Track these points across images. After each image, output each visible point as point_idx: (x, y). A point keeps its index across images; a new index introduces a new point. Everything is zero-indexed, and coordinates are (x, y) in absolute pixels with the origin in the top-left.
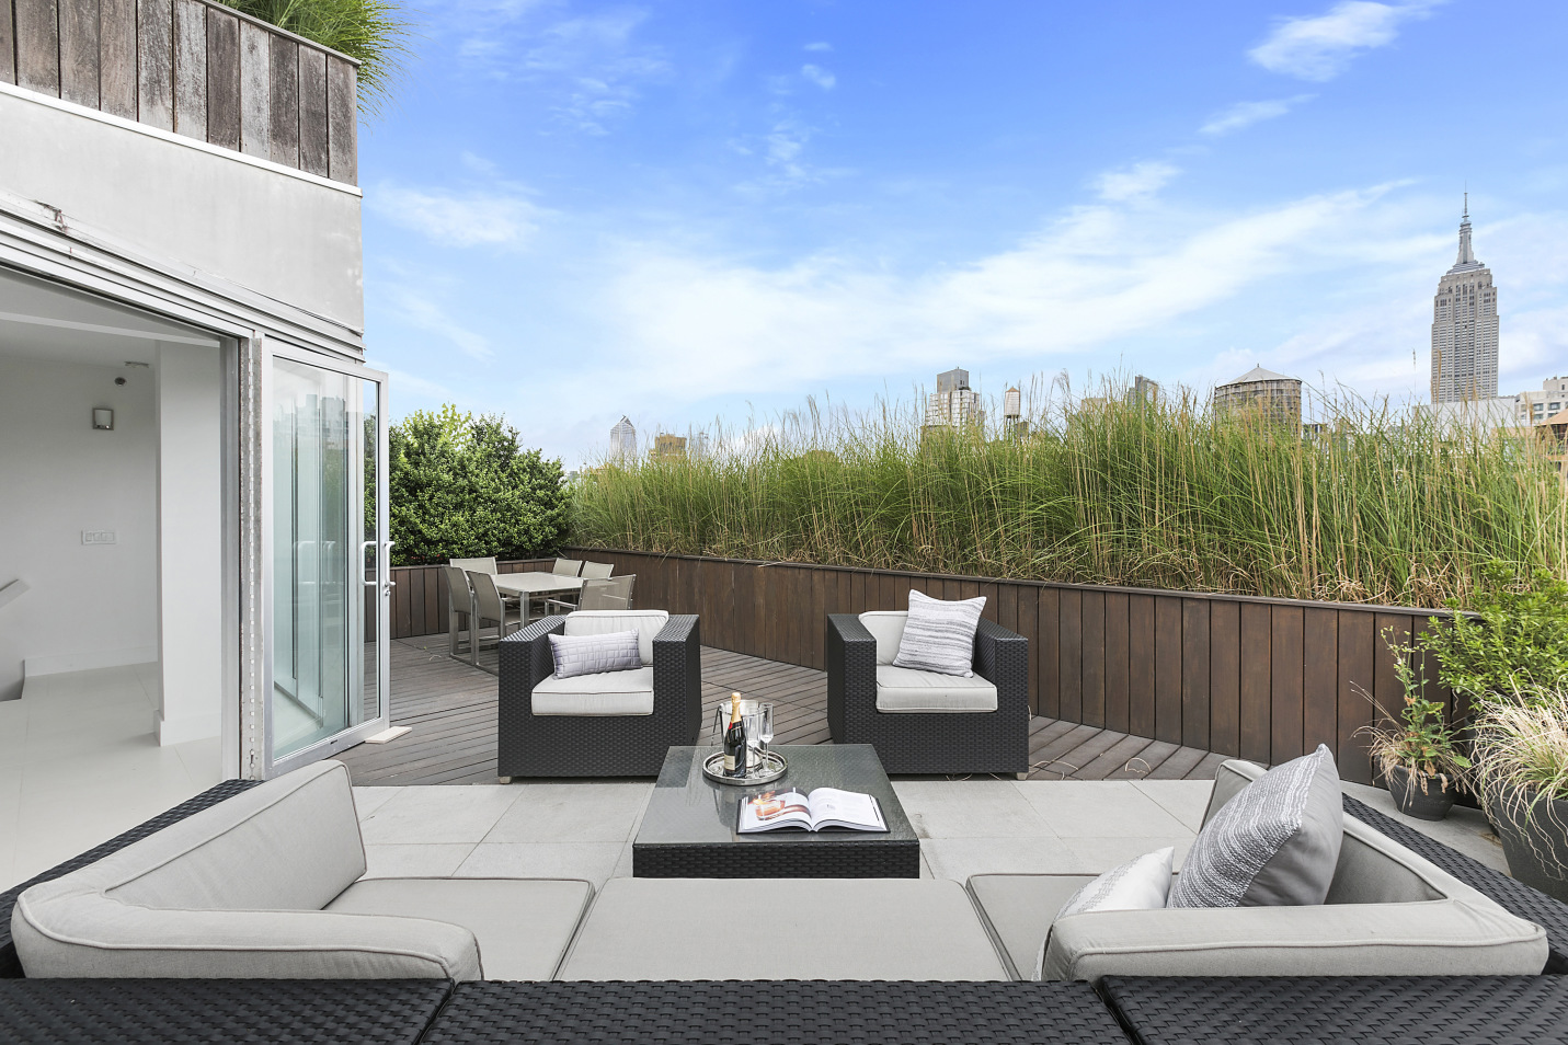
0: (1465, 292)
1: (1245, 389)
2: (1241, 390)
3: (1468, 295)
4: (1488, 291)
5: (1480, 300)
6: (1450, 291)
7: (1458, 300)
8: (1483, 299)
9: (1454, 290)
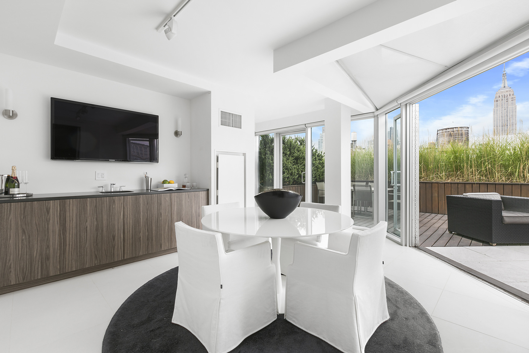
0: (505, 97)
1: (449, 130)
2: (448, 130)
3: (506, 98)
4: (513, 97)
5: (510, 100)
6: (499, 97)
7: (502, 100)
8: (511, 99)
9: (501, 97)
